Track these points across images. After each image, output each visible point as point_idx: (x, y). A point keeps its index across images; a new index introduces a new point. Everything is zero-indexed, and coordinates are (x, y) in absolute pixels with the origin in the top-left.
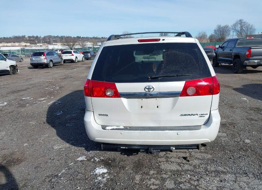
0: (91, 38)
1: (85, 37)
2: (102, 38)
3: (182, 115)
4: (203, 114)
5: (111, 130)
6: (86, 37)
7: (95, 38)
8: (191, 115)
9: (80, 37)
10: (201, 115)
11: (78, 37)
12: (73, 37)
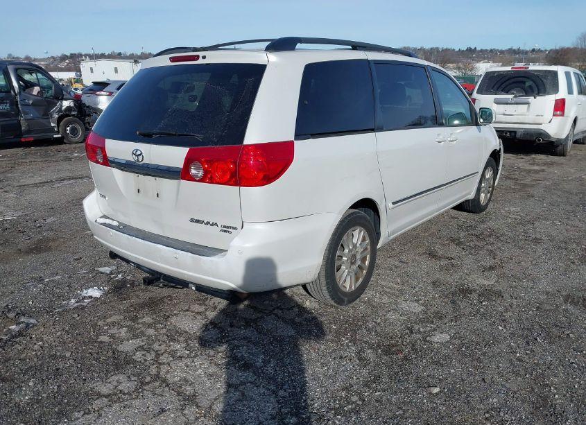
0: (502, 52)
1: (486, 50)
2: (534, 50)
3: (192, 220)
4: (228, 227)
5: (101, 224)
6: (488, 49)
7: (514, 50)
8: (208, 223)
9: (475, 48)
10: (225, 227)
11: (470, 50)
12: (457, 50)
